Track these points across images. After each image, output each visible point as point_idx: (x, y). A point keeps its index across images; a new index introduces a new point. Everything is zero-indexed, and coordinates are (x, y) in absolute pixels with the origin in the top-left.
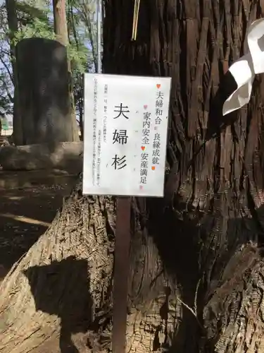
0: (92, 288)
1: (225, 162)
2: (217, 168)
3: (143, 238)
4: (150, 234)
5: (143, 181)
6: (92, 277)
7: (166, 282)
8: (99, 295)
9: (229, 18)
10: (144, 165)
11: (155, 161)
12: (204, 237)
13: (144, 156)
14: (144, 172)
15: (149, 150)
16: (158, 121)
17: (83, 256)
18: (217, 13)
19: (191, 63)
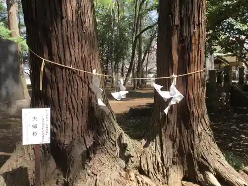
0: (29, 178)
1: (75, 128)
2: (73, 130)
3: (49, 156)
4: (51, 155)
5: (43, 139)
6: (29, 173)
7: (58, 171)
8: (32, 180)
9: (72, 83)
10: (43, 134)
11: (47, 132)
12: (69, 154)
13: (43, 131)
14: (43, 136)
15: (45, 129)
16: (47, 120)
17: (26, 166)
18: (68, 82)
19: (61, 97)
